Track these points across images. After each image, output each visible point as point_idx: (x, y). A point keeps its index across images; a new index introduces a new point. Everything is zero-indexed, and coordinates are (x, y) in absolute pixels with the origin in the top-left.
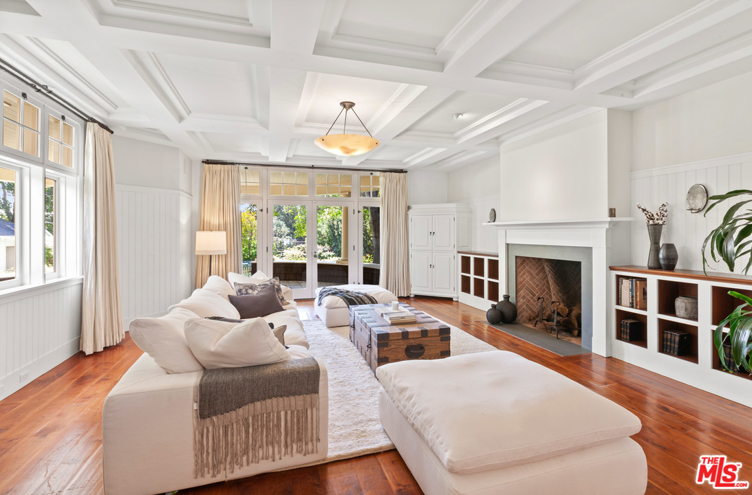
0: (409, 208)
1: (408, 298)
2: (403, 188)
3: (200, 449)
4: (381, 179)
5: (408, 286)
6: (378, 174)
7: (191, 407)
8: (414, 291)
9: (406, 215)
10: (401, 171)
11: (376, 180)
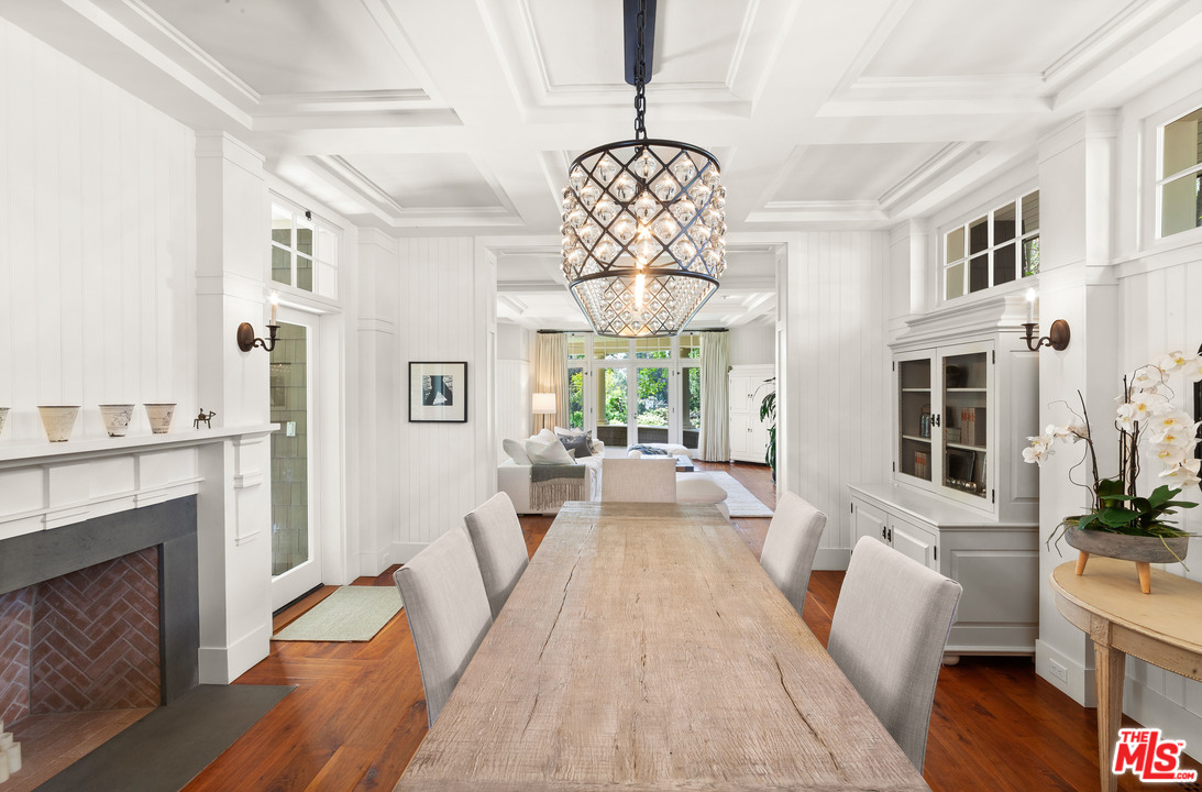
0: (731, 368)
1: (727, 463)
2: (724, 347)
3: (532, 496)
4: (701, 339)
5: (728, 451)
6: (698, 333)
7: (528, 477)
8: (734, 457)
9: (727, 376)
10: (723, 330)
11: (696, 341)
